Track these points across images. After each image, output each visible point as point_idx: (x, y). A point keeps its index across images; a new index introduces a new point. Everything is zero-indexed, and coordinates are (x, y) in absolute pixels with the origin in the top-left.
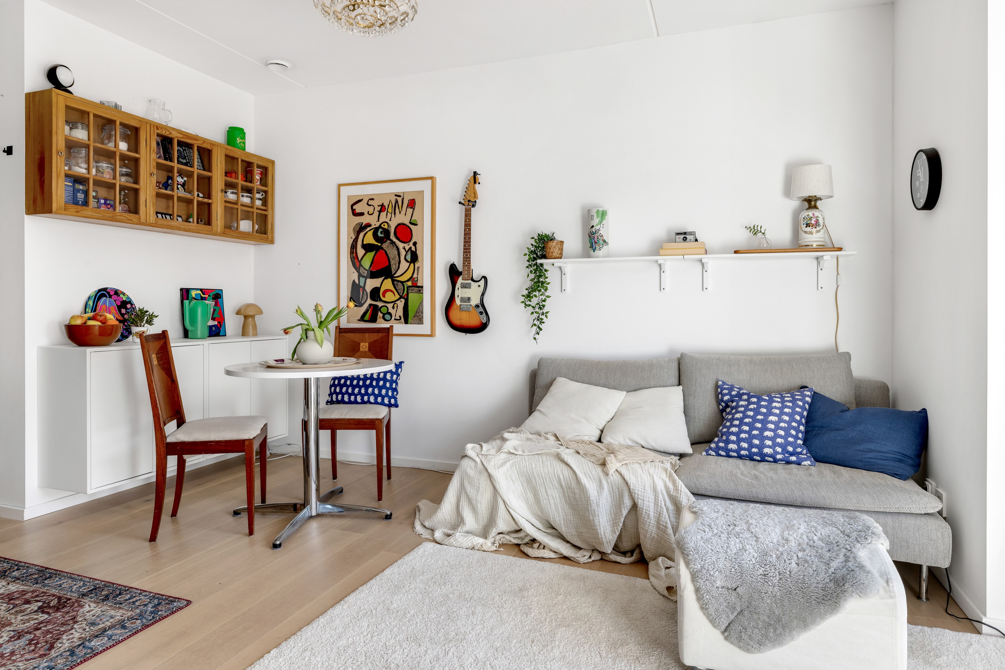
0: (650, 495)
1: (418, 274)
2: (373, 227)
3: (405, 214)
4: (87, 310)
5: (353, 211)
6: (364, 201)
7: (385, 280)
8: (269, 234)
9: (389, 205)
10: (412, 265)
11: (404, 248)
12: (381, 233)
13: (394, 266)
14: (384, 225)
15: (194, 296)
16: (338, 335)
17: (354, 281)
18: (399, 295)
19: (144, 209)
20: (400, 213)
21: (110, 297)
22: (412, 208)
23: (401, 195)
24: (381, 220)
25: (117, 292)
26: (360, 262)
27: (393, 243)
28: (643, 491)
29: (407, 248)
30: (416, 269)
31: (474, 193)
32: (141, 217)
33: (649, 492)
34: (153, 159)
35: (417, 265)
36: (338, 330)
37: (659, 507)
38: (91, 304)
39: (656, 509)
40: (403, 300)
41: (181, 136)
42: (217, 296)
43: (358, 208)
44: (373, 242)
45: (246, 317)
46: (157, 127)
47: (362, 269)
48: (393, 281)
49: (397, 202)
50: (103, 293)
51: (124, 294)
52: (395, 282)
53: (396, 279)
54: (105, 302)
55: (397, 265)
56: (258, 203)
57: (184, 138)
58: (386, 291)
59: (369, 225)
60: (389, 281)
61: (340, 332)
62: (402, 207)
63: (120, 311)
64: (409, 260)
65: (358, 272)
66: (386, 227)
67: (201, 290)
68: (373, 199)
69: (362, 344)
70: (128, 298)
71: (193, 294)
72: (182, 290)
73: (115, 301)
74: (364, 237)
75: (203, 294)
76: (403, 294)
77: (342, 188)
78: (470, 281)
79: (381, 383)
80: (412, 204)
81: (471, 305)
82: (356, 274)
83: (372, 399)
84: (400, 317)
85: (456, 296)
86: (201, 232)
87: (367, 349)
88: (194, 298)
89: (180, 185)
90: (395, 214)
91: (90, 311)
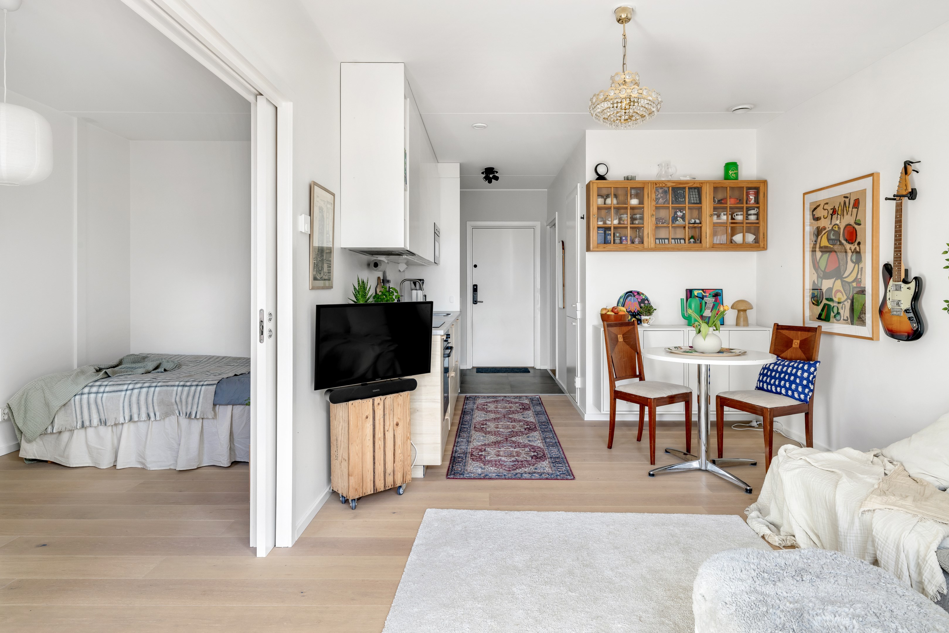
0: (891, 551)
1: (861, 275)
2: (827, 229)
3: (851, 215)
4: (619, 305)
5: (813, 215)
6: (821, 206)
7: (836, 281)
8: (760, 243)
9: (839, 207)
10: (857, 265)
11: (851, 249)
12: (833, 236)
13: (843, 267)
14: (835, 228)
15: (696, 294)
16: (775, 331)
17: (814, 281)
18: (846, 296)
19: (647, 239)
20: (847, 214)
21: (634, 296)
22: (856, 208)
23: (848, 196)
24: (833, 223)
25: (638, 293)
26: (818, 263)
27: (841, 244)
28: (884, 542)
29: (853, 248)
30: (860, 270)
31: (906, 186)
32: (645, 245)
33: (892, 547)
34: (653, 205)
35: (860, 266)
36: (776, 327)
37: (899, 570)
38: (622, 301)
39: (896, 570)
40: (849, 301)
41: (674, 184)
42: (717, 295)
43: (818, 213)
44: (827, 244)
45: (739, 311)
46: (655, 183)
47: (819, 270)
48: (842, 281)
49: (845, 203)
50: (630, 294)
51: (643, 294)
52: (843, 283)
53: (844, 279)
54: (631, 300)
55: (845, 265)
56: (753, 218)
57: (677, 185)
58: (838, 291)
59: (824, 228)
60: (839, 282)
61: (777, 329)
62: (849, 208)
63: (640, 305)
64: (854, 261)
65: (817, 273)
66: (837, 229)
67: (703, 290)
68: (827, 203)
69: (794, 341)
70: (646, 297)
71: (696, 293)
72: (687, 290)
73: (637, 299)
74: (821, 240)
75: (704, 292)
76: (849, 295)
77: (806, 196)
78: (901, 283)
79: (792, 378)
80: (857, 204)
81: (901, 309)
82: (816, 275)
83: (783, 391)
84: (847, 317)
85: (888, 299)
86: (692, 249)
87: (798, 346)
88: (696, 296)
89: (680, 217)
90: (843, 215)
91: (621, 305)
